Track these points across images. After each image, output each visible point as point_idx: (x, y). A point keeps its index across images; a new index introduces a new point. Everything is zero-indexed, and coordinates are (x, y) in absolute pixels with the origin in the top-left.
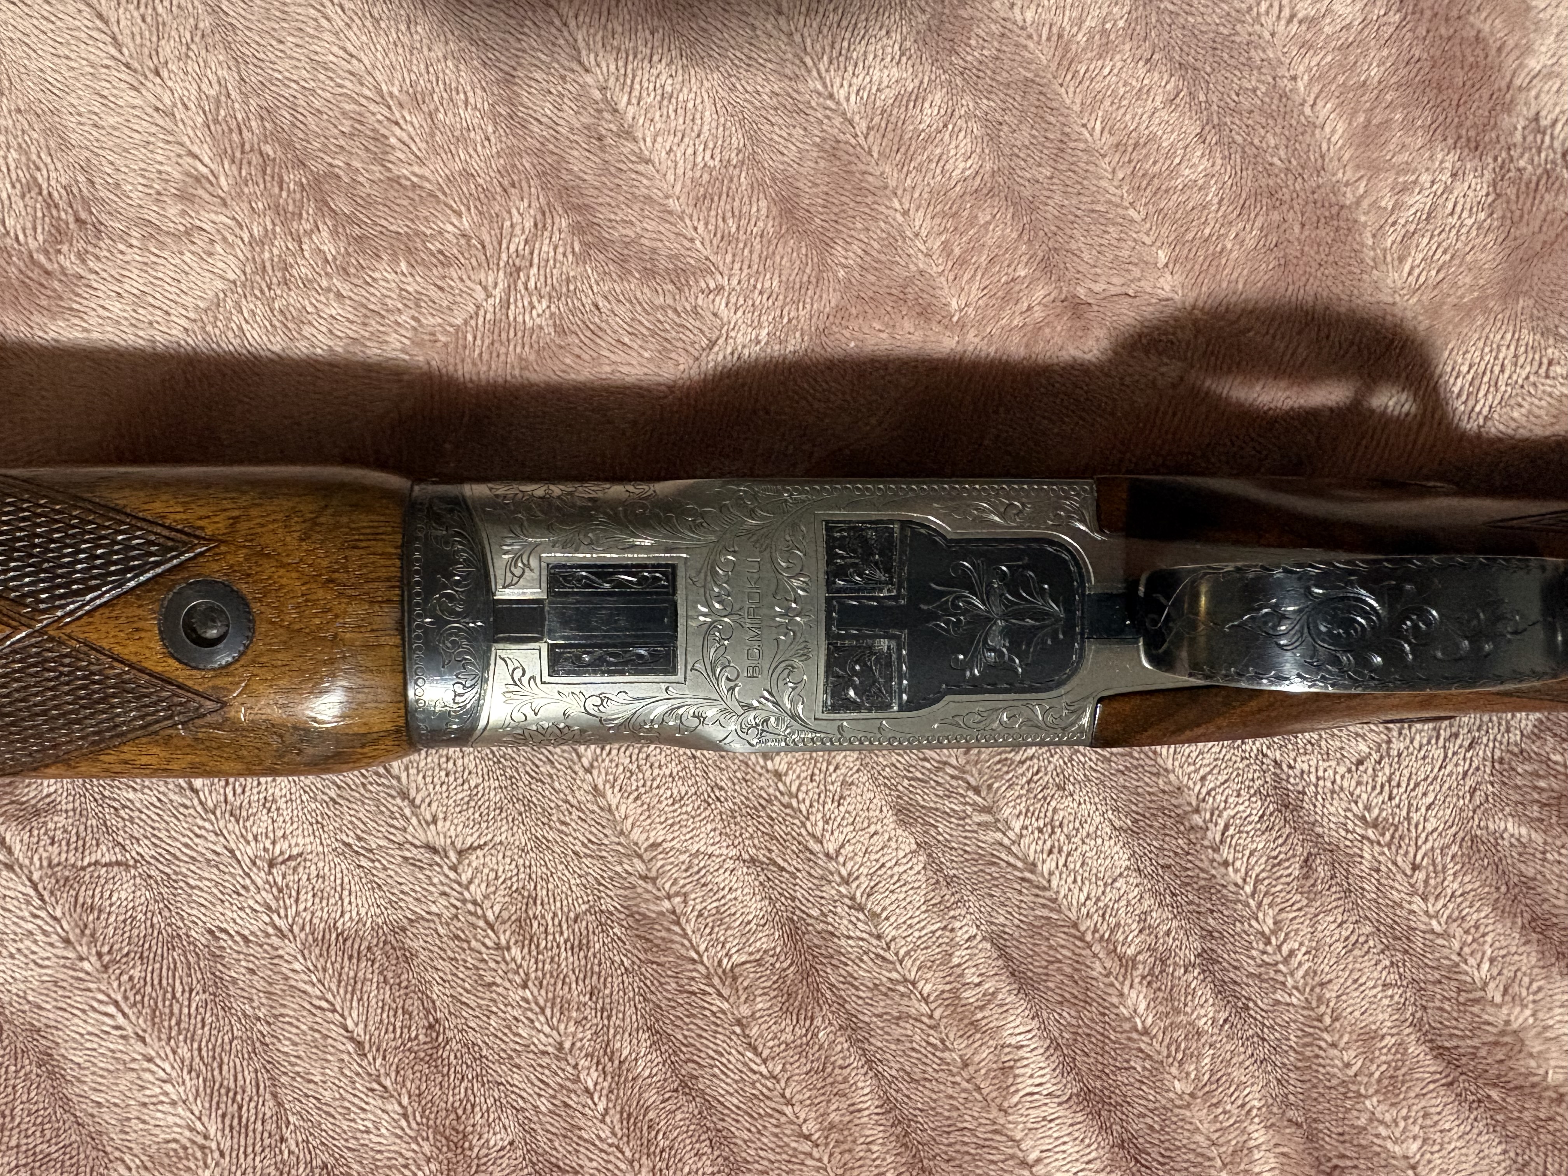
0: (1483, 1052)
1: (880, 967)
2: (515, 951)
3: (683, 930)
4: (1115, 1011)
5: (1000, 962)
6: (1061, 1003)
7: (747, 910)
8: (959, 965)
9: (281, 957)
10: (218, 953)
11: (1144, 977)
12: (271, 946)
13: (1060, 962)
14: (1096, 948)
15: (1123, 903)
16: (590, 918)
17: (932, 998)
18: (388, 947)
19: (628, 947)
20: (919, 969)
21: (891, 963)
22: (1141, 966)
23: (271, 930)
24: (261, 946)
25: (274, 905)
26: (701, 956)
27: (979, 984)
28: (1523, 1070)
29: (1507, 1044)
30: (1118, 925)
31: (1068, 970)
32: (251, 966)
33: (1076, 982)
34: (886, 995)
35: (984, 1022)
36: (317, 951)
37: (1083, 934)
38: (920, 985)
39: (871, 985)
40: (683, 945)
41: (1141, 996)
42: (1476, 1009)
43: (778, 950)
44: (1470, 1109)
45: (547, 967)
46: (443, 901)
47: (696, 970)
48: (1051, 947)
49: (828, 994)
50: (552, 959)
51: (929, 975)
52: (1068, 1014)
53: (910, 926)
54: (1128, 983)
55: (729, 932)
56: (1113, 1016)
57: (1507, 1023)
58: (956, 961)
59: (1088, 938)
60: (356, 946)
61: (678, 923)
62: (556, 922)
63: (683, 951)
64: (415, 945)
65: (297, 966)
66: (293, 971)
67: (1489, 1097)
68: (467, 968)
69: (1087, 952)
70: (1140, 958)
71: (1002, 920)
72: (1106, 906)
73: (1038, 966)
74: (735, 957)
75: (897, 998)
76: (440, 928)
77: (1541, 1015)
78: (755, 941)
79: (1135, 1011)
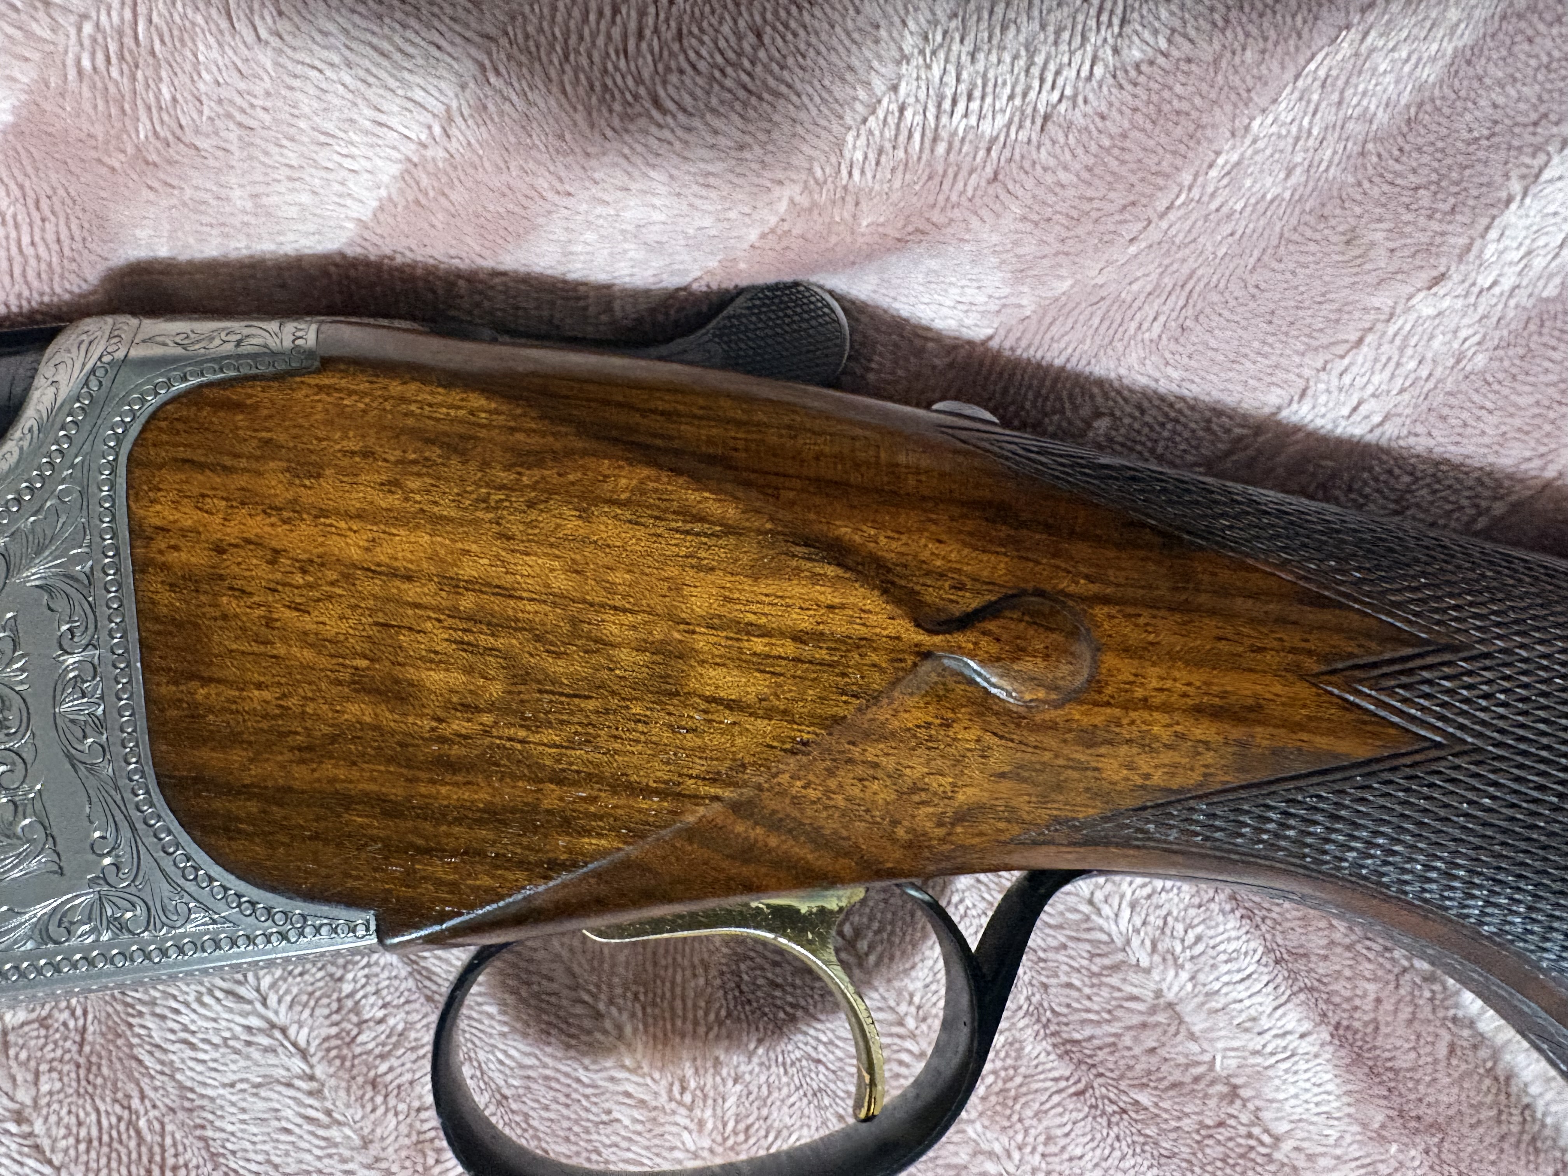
0: (1127, 1040)
28: (1182, 1060)
29: (1157, 1024)
42: (1114, 980)
44: (1109, 1124)
57: (1158, 994)
67: (1137, 1103)
77: (1201, 977)
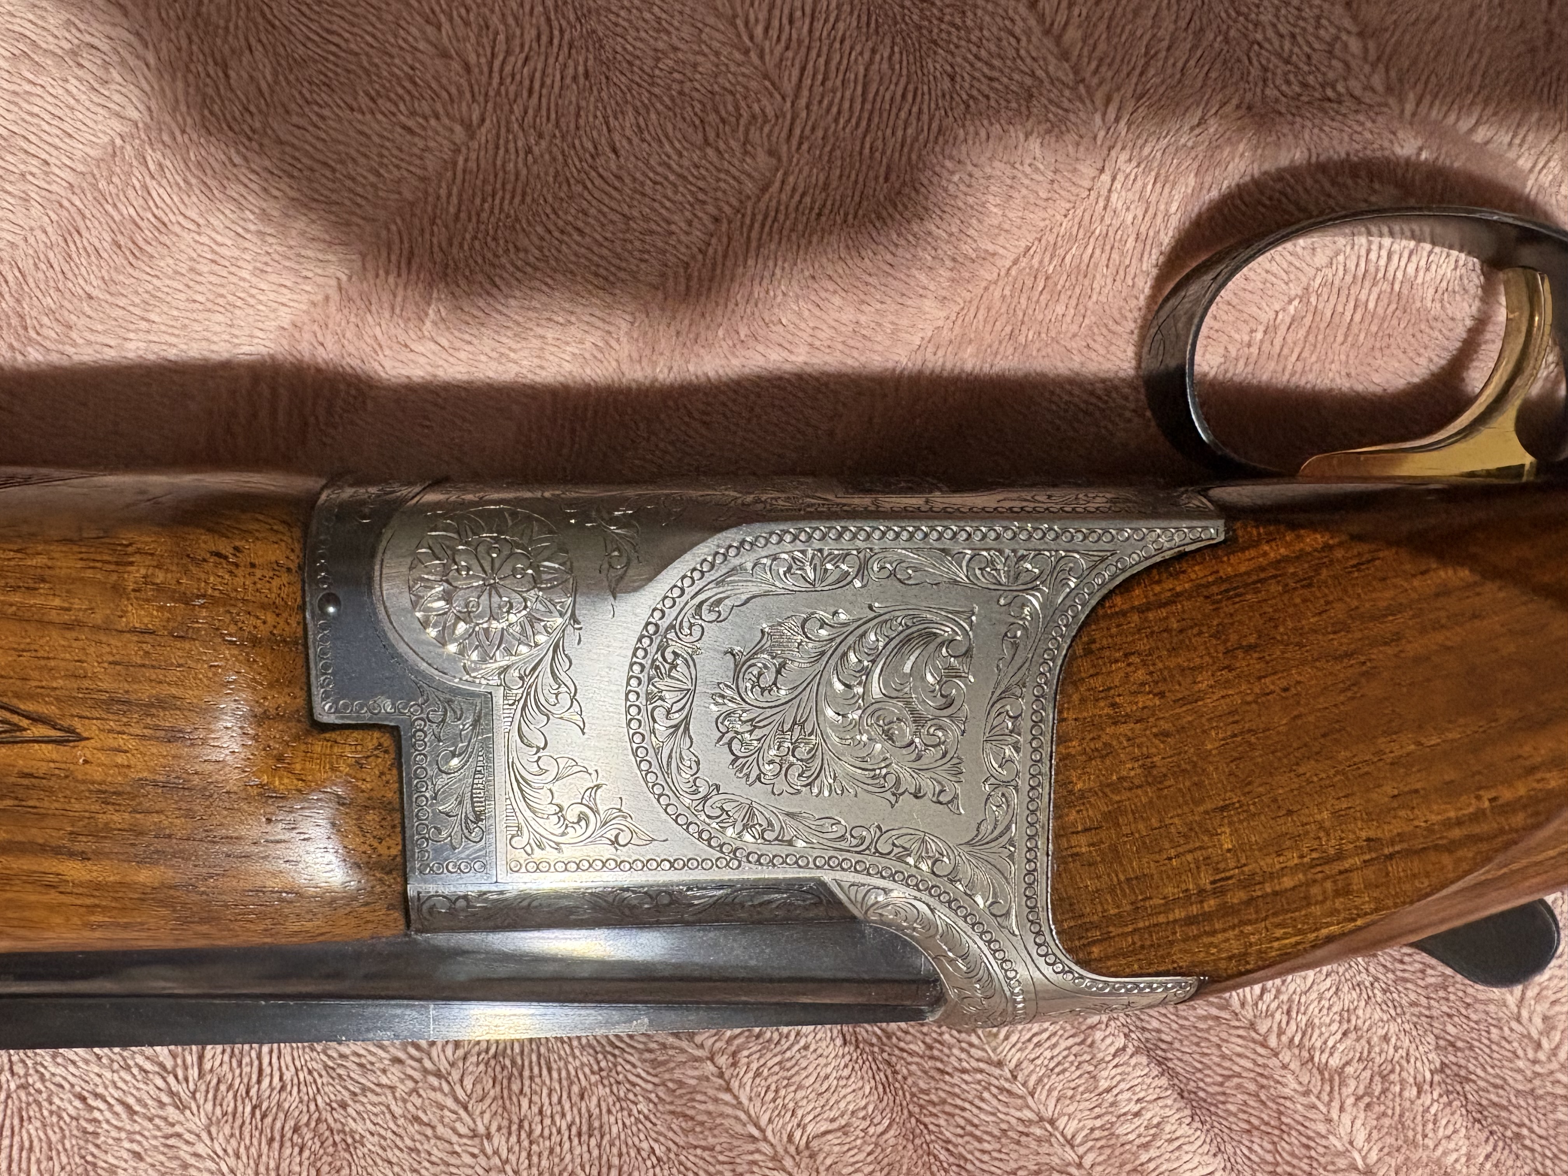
1: (1006, 1104)
2: (499, 1140)
3: (736, 1097)
4: (1324, 1142)
5: (1164, 1081)
6: (1248, 1131)
7: (822, 1061)
8: (1108, 1090)
9: (179, 1135)
10: (91, 1129)
11: (1358, 1099)
12: (165, 1119)
13: (1239, 1076)
14: (1286, 1056)
15: (1314, 995)
16: (602, 1091)
17: (1078, 1140)
18: (323, 1127)
19: (659, 1128)
20: (1058, 1100)
21: (1021, 1097)
22: (1352, 1083)
23: (165, 1099)
24: (151, 1120)
25: (169, 1064)
26: (763, 1131)
27: (1137, 1114)
30: (1310, 1024)
31: (1252, 1087)
32: (136, 1148)
33: (1263, 1103)
34: (1018, 1143)
35: (1152, 1166)
36: (227, 1130)
37: (1265, 1038)
38: (1061, 1123)
39: (997, 1132)
40: (737, 1118)
41: (1358, 1123)
43: (870, 1108)
45: (545, 1163)
46: (395, 1070)
47: (758, 1151)
48: (1223, 1057)
49: (943, 1155)
50: (551, 1151)
51: (1071, 1109)
52: (1260, 1147)
53: (1038, 1045)
54: (1336, 1104)
55: (801, 1094)
56: (1321, 1150)
58: (1104, 1084)
59: (1273, 1042)
60: (278, 1125)
61: (728, 1090)
62: (555, 1099)
63: (739, 1128)
64: (359, 1128)
65: (201, 1149)
66: (196, 1155)
68: (433, 1163)
69: (1273, 1062)
70: (1349, 1070)
71: (1155, 1024)
72: (1290, 1000)
73: (1210, 1084)
74: (809, 1129)
75: (1033, 1145)
76: (393, 1107)
78: (837, 1102)
79: (1351, 1143)
